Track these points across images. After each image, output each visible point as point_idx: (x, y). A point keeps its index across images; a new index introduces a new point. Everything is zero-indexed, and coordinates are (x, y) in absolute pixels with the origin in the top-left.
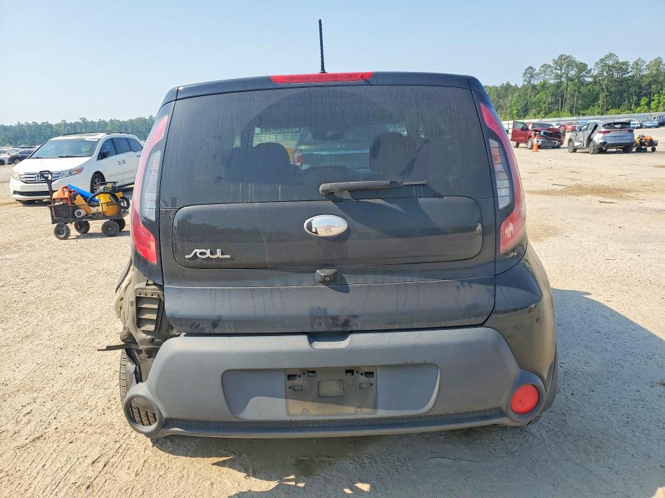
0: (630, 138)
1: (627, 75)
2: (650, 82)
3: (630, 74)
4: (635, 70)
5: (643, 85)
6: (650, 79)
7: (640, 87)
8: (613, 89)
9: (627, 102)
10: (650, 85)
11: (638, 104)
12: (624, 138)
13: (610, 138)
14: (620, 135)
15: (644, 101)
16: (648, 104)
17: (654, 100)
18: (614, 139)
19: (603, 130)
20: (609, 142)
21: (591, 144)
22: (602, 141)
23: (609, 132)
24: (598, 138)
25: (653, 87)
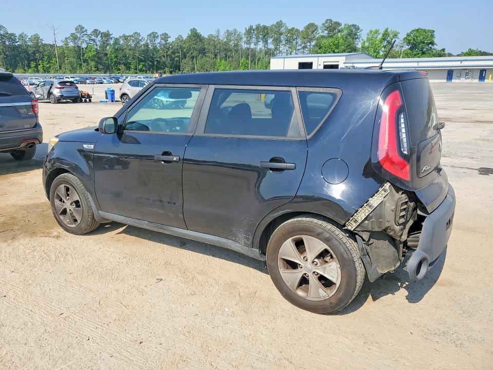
0: (77, 92)
1: (16, 44)
2: (34, 51)
3: (18, 43)
4: (21, 41)
5: (30, 52)
6: (34, 49)
7: (28, 54)
8: (7, 53)
9: (20, 64)
10: (34, 53)
11: (29, 67)
12: (74, 92)
13: (65, 93)
14: (70, 90)
15: (33, 64)
16: (36, 67)
17: (39, 65)
18: (67, 93)
19: (59, 86)
20: (65, 95)
21: (52, 97)
22: (60, 94)
23: (64, 88)
24: (56, 92)
25: (37, 55)
